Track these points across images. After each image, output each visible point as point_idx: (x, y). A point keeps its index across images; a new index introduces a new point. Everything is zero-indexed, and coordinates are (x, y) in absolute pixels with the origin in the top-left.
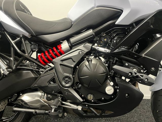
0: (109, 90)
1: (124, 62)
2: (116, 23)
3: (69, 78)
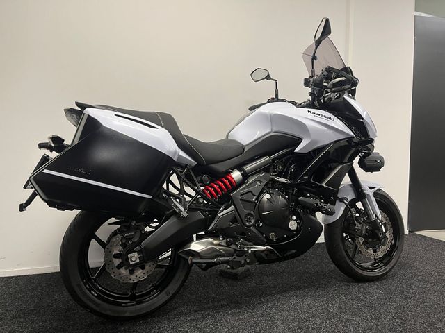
0: (293, 225)
1: (305, 192)
2: (295, 151)
3: (252, 215)
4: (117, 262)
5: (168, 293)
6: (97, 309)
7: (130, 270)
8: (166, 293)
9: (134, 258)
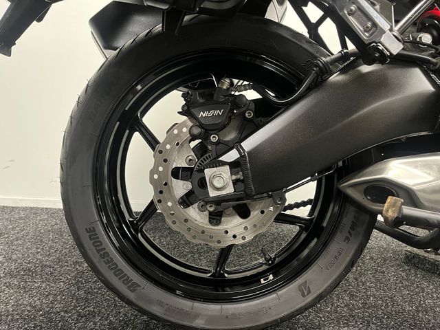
4: (181, 188)
5: (304, 290)
6: (131, 296)
7: (210, 213)
8: (300, 288)
9: (221, 181)
